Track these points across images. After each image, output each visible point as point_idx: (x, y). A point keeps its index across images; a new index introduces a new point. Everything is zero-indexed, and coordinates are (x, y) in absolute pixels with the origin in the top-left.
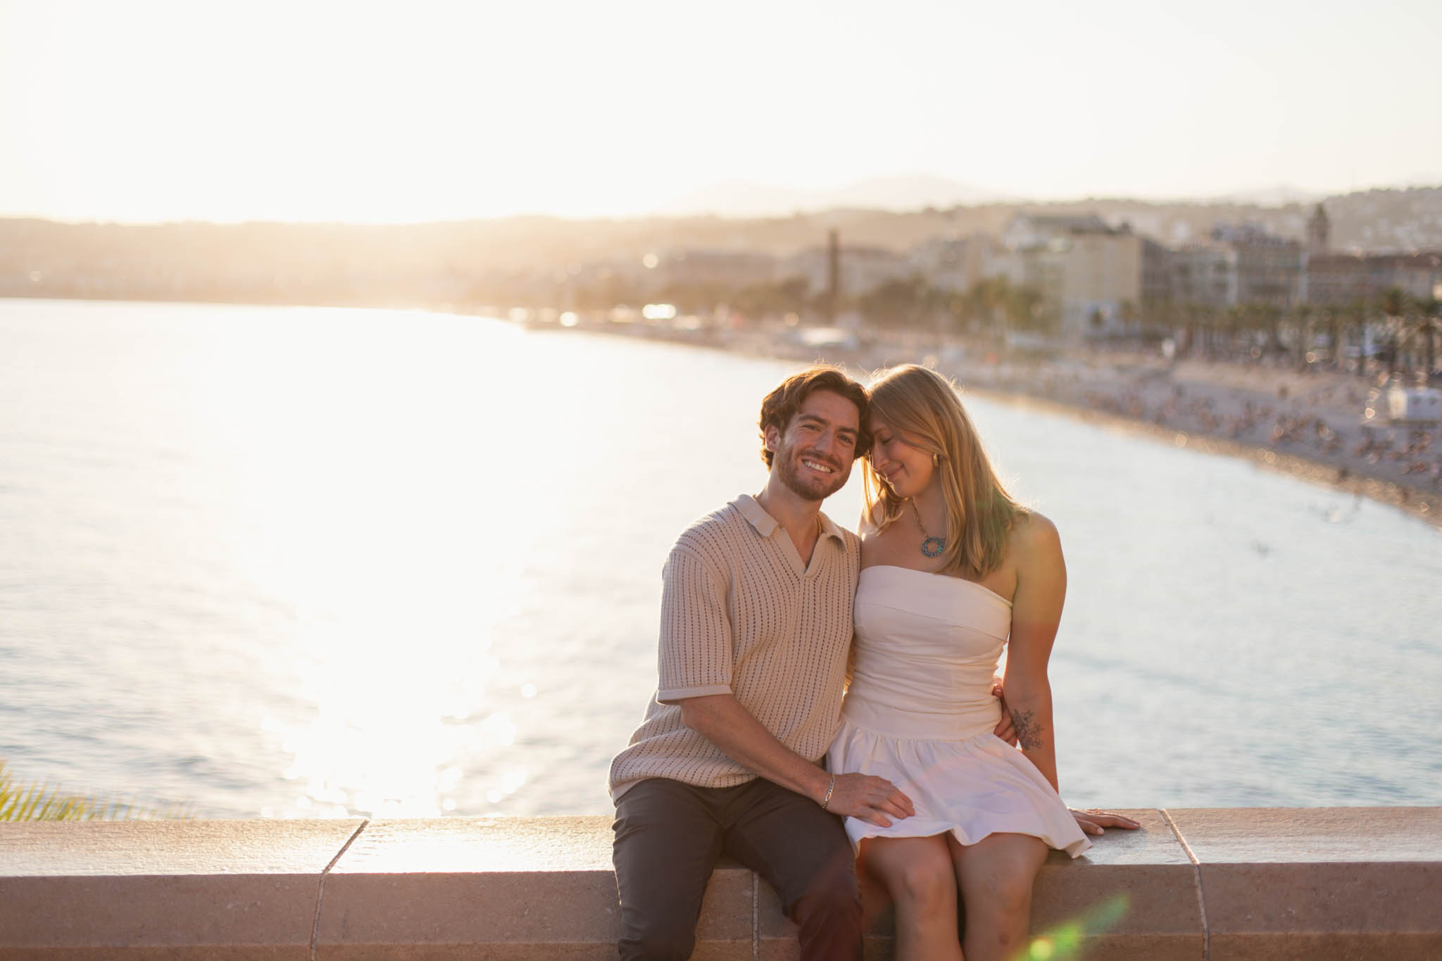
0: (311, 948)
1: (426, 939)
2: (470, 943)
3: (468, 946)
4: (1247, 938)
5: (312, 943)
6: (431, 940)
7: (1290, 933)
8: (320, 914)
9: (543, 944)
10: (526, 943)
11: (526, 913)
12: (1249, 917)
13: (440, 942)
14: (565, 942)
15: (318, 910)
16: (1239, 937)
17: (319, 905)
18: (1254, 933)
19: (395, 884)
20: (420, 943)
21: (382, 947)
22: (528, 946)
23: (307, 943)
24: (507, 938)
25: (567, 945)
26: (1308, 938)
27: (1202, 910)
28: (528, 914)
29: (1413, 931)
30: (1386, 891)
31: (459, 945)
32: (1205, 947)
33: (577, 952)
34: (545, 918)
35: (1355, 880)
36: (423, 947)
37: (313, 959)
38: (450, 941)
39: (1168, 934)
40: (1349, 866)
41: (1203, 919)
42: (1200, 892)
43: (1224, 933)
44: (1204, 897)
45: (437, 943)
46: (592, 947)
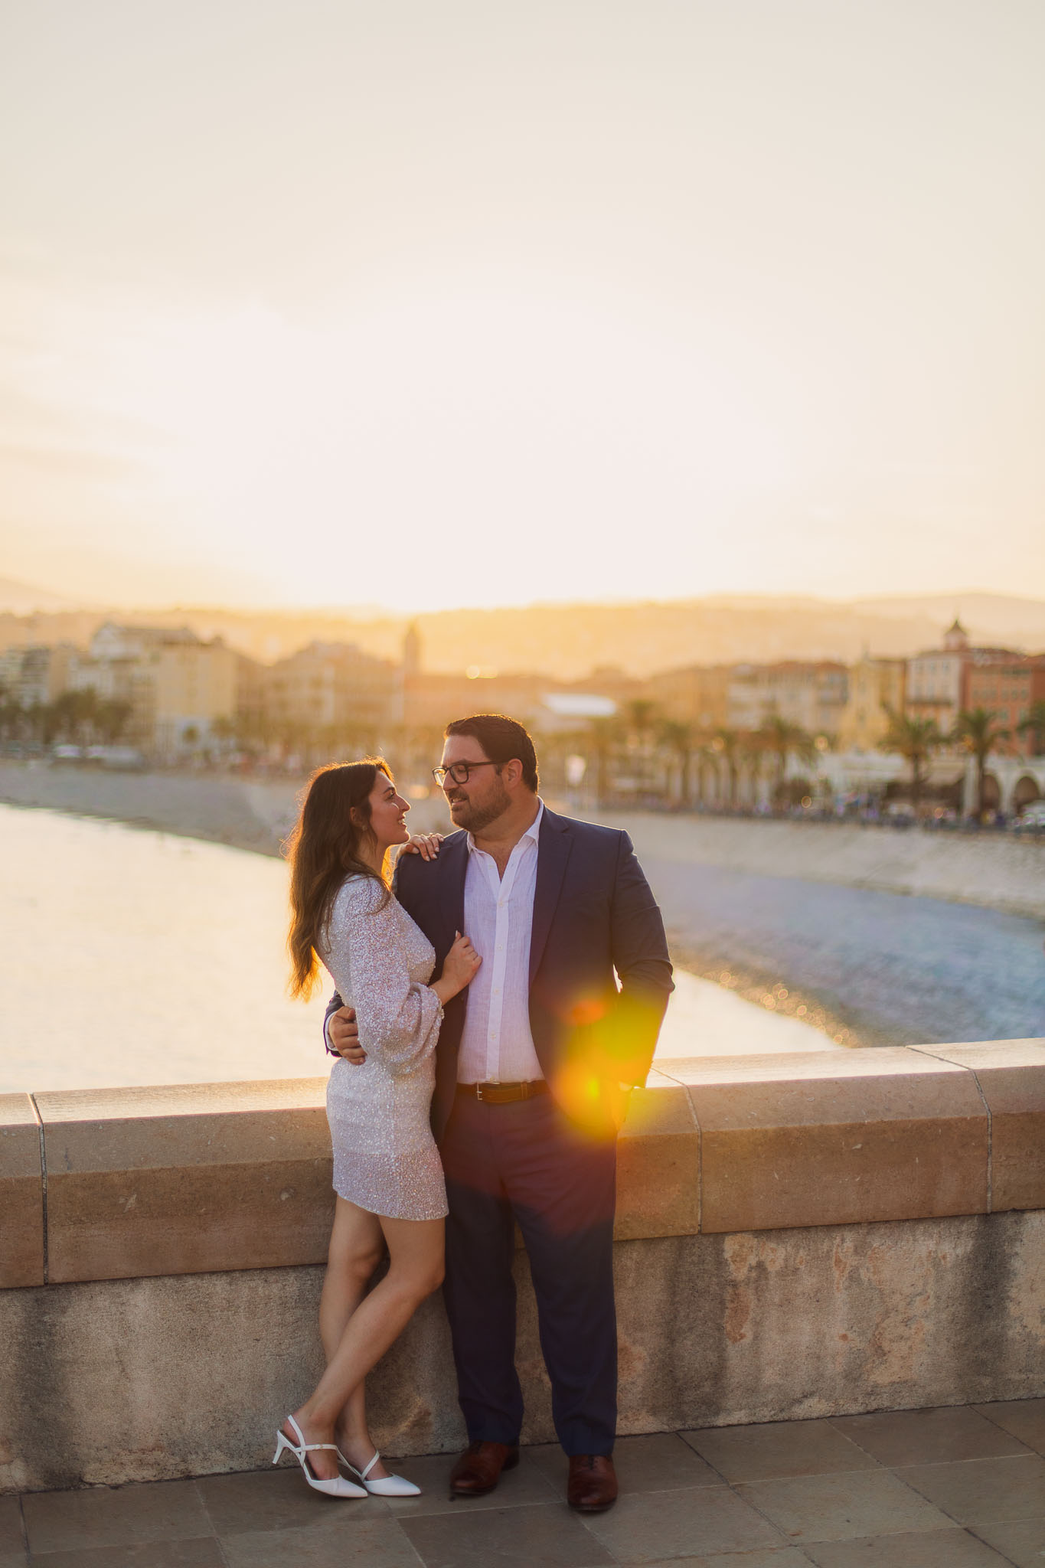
0: (43, 1178)
2: (170, 1167)
3: (169, 1169)
4: (726, 1134)
5: (43, 1174)
6: (138, 1167)
7: (755, 1128)
8: (44, 1153)
9: (227, 1165)
11: (209, 1143)
12: (727, 1119)
13: (146, 1168)
14: (245, 1162)
15: (43, 1150)
16: (721, 1132)
17: (42, 1146)
18: (732, 1129)
19: (101, 1127)
20: (130, 1169)
21: (100, 1174)
22: (215, 1167)
23: (39, 1174)
24: (198, 1162)
25: (244, 1165)
26: (766, 1131)
27: (695, 1117)
28: (211, 1145)
29: (833, 1123)
30: (813, 1098)
31: (162, 1169)
32: (699, 1142)
33: (252, 1169)
34: (225, 1146)
35: (792, 1091)
36: (133, 1172)
37: (44, 1186)
38: (154, 1167)
39: (675, 1133)
40: (787, 1083)
41: (696, 1122)
42: (691, 1105)
43: (711, 1130)
44: (694, 1108)
45: (144, 1168)
46: (264, 1165)
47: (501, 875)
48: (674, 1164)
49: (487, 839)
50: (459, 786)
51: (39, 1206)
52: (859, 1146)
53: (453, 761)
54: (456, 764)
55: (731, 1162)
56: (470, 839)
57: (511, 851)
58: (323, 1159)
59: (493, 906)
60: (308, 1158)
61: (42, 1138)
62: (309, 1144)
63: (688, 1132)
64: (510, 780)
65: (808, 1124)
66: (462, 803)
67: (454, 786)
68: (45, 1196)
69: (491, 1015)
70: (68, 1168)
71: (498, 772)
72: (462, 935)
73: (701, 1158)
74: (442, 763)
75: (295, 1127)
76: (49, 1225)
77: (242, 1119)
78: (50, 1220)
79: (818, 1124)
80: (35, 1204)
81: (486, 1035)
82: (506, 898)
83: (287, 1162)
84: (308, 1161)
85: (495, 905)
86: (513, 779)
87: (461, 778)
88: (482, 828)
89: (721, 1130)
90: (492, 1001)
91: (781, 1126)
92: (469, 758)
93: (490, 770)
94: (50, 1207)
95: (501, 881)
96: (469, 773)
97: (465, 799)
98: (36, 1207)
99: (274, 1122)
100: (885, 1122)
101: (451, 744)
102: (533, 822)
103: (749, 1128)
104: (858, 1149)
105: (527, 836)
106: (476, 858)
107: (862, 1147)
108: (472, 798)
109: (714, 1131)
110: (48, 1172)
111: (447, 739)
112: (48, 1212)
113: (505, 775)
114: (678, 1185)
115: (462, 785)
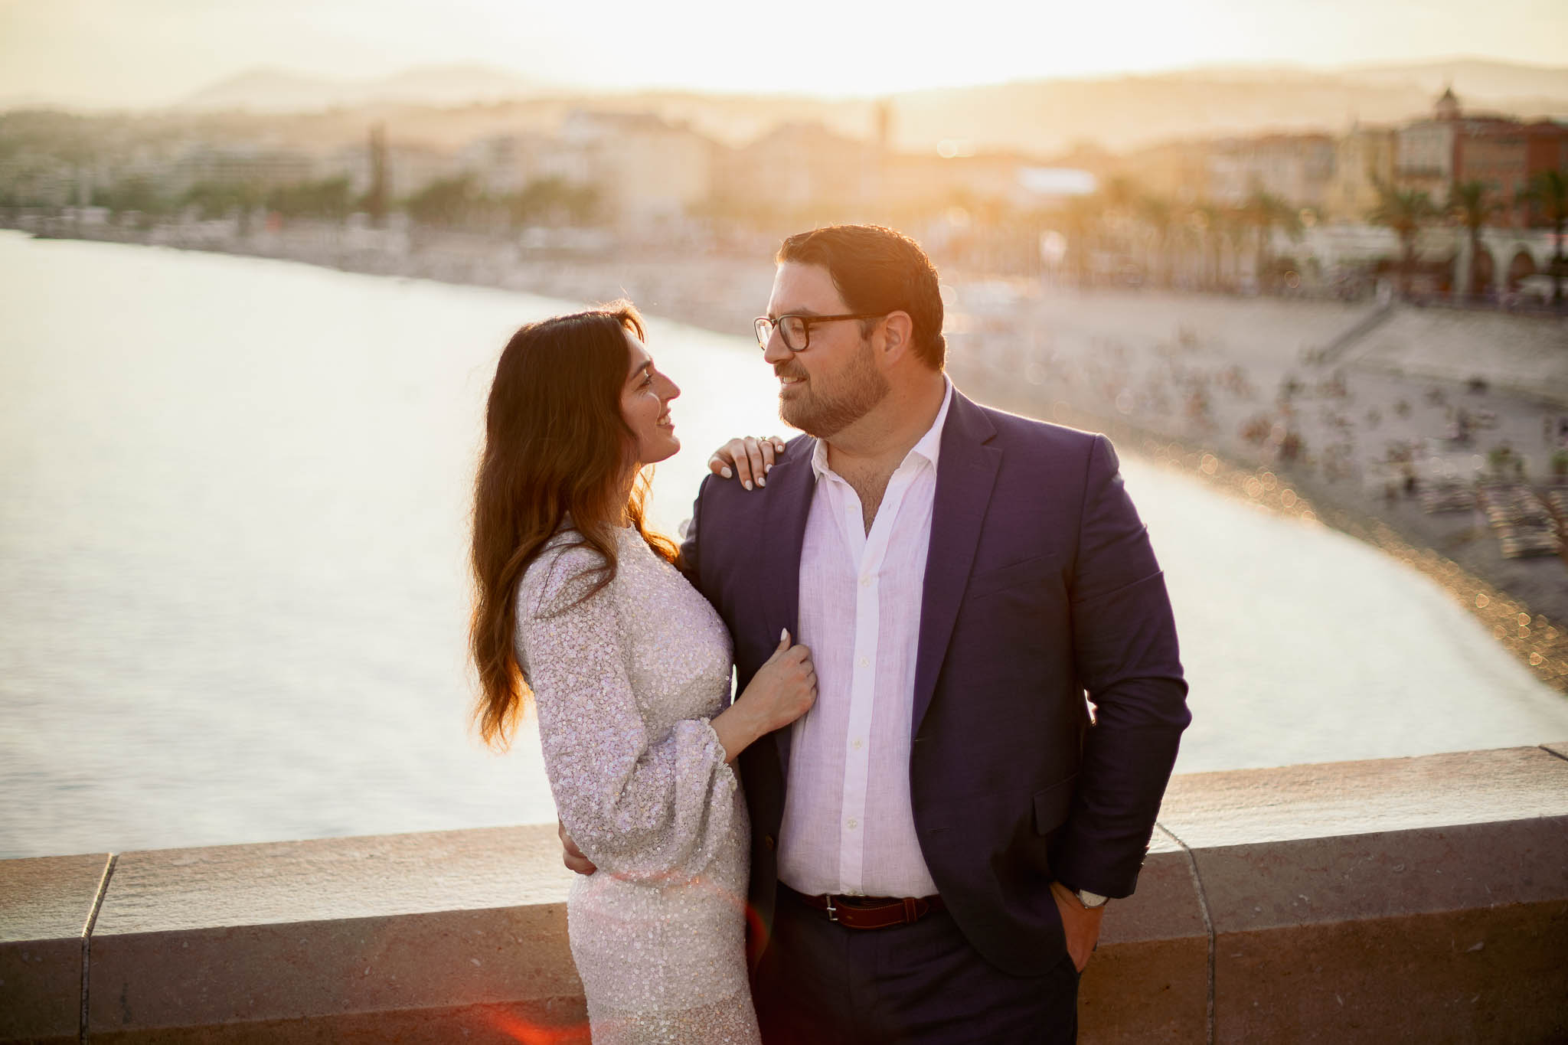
1: (237, 1015)
2: (297, 1016)
3: (295, 1021)
4: (1258, 935)
6: (244, 1017)
7: (1305, 924)
8: (88, 992)
9: (395, 1012)
10: (371, 1011)
11: (367, 972)
12: (1257, 909)
13: (256, 1019)
14: (425, 1006)
15: (85, 987)
16: (1249, 933)
18: (1266, 927)
19: (185, 945)
20: (229, 1021)
21: (178, 1030)
22: (374, 1015)
24: (346, 1007)
25: (425, 1011)
26: (1326, 928)
27: (1203, 905)
29: (1438, 910)
30: (1403, 866)
31: (284, 1020)
32: (1211, 949)
33: (439, 1018)
34: (393, 977)
35: (1368, 854)
36: (234, 1025)
38: (270, 1018)
39: (1169, 938)
40: (1359, 838)
41: (1206, 916)
42: (1197, 883)
43: (1231, 931)
44: (1203, 890)
45: (253, 1020)
46: (458, 1010)
47: (868, 524)
48: (1168, 988)
49: (846, 450)
50: (794, 356)
52: (1479, 946)
53: (785, 311)
54: (793, 315)
55: (1264, 981)
56: (819, 452)
57: (889, 478)
58: (561, 999)
59: (851, 583)
60: (535, 998)
61: (86, 965)
62: (538, 972)
63: (1191, 935)
64: (887, 349)
65: (1395, 914)
66: (799, 386)
67: (785, 354)
69: (848, 787)
70: (126, 1021)
71: (866, 335)
72: (794, 640)
73: (1213, 977)
74: (769, 310)
75: (516, 940)
77: (425, 926)
79: (1412, 913)
81: (838, 821)
82: (876, 570)
83: (499, 1005)
84: (534, 1002)
85: (855, 581)
86: (894, 348)
87: (798, 342)
88: (834, 432)
89: (1249, 929)
90: (848, 760)
91: (1349, 918)
92: (813, 307)
93: (851, 329)
95: (867, 536)
96: (811, 333)
97: (804, 380)
99: (480, 933)
100: (1524, 905)
101: (786, 275)
102: (930, 426)
103: (1295, 925)
104: (1479, 952)
105: (916, 454)
106: (826, 490)
107: (1484, 948)
108: (814, 379)
109: (1236, 931)
110: (91, 1027)
111: (781, 266)
113: (879, 341)
114: (1172, 1023)
115: (799, 355)
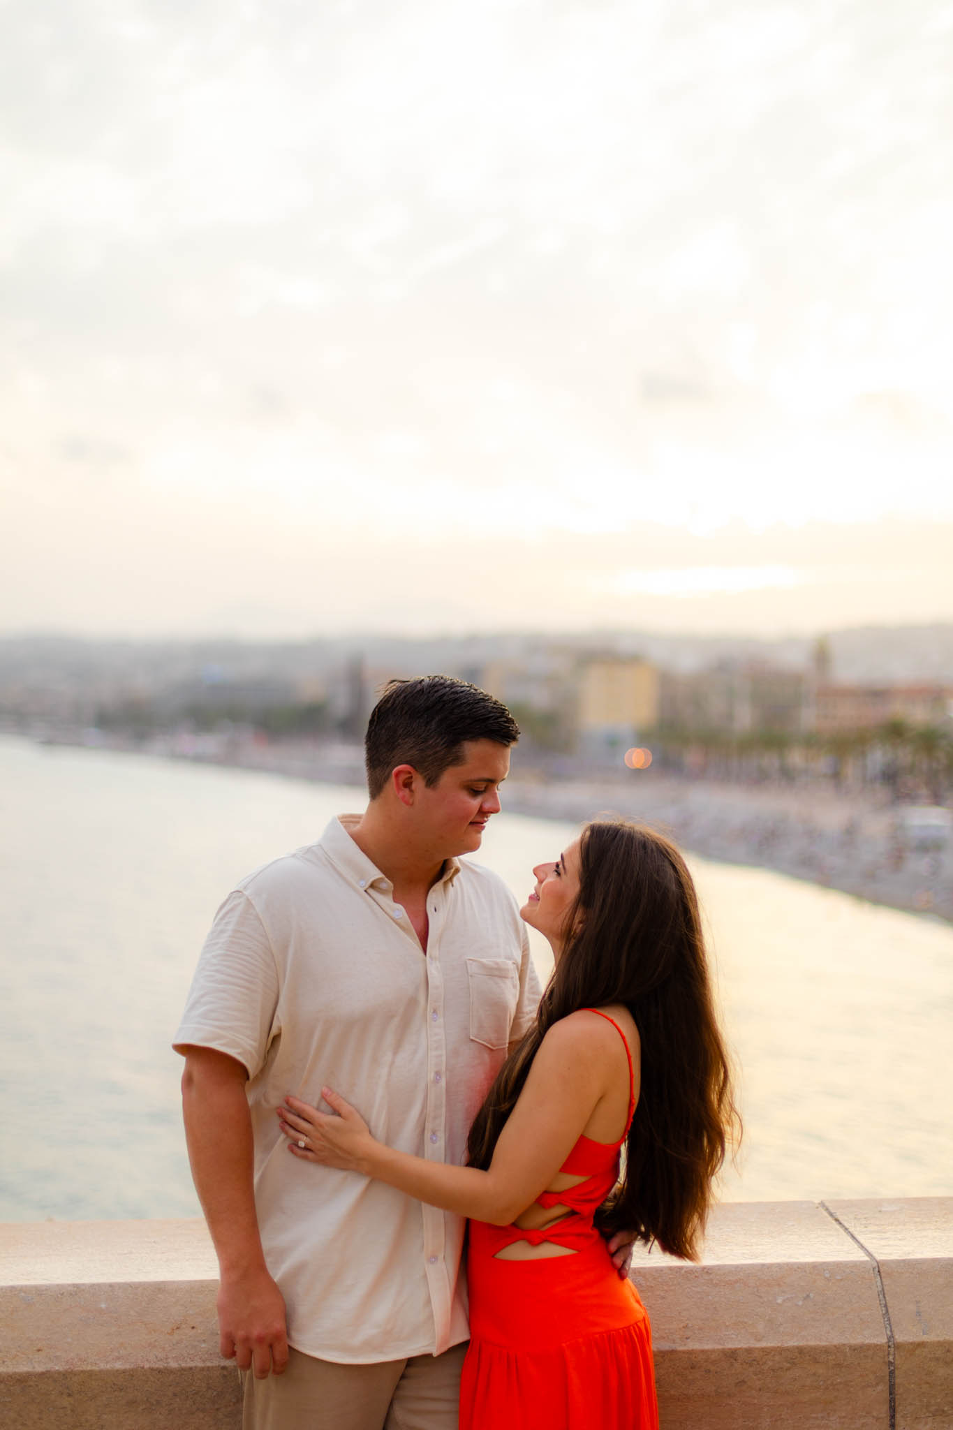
0: (889, 1347)
5: (889, 1341)
17: (881, 1296)
23: (885, 1340)
37: (891, 1358)
51: (883, 1388)
61: (877, 1284)
68: (892, 1373)
70: (923, 1332)
76: (898, 1416)
78: (899, 1409)
80: (877, 1384)
94: (899, 1390)
98: (880, 1388)
110: (897, 1337)
112: (897, 1397)
